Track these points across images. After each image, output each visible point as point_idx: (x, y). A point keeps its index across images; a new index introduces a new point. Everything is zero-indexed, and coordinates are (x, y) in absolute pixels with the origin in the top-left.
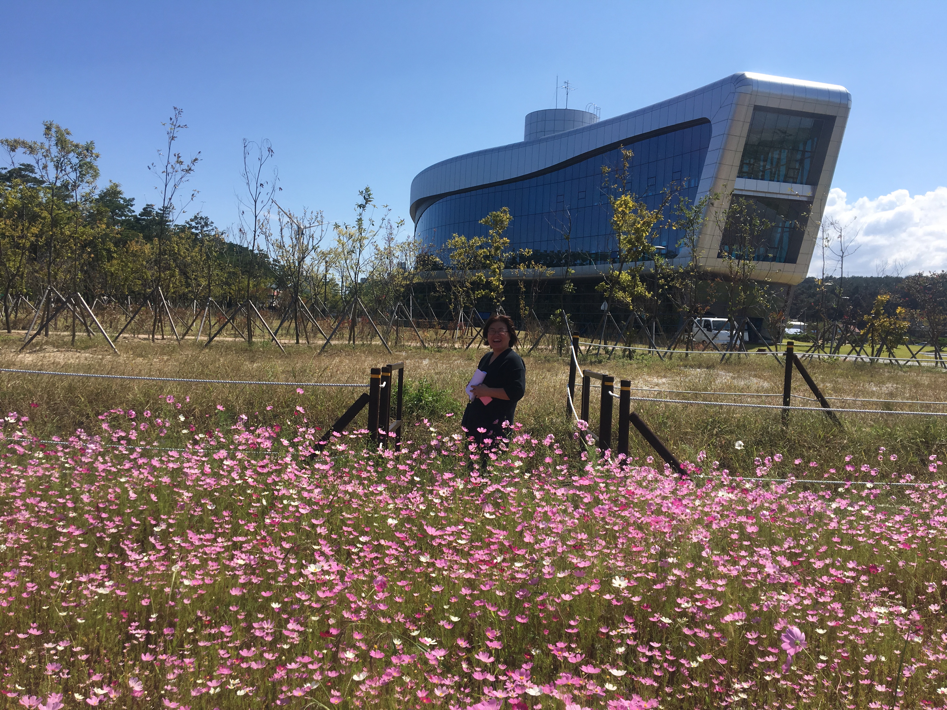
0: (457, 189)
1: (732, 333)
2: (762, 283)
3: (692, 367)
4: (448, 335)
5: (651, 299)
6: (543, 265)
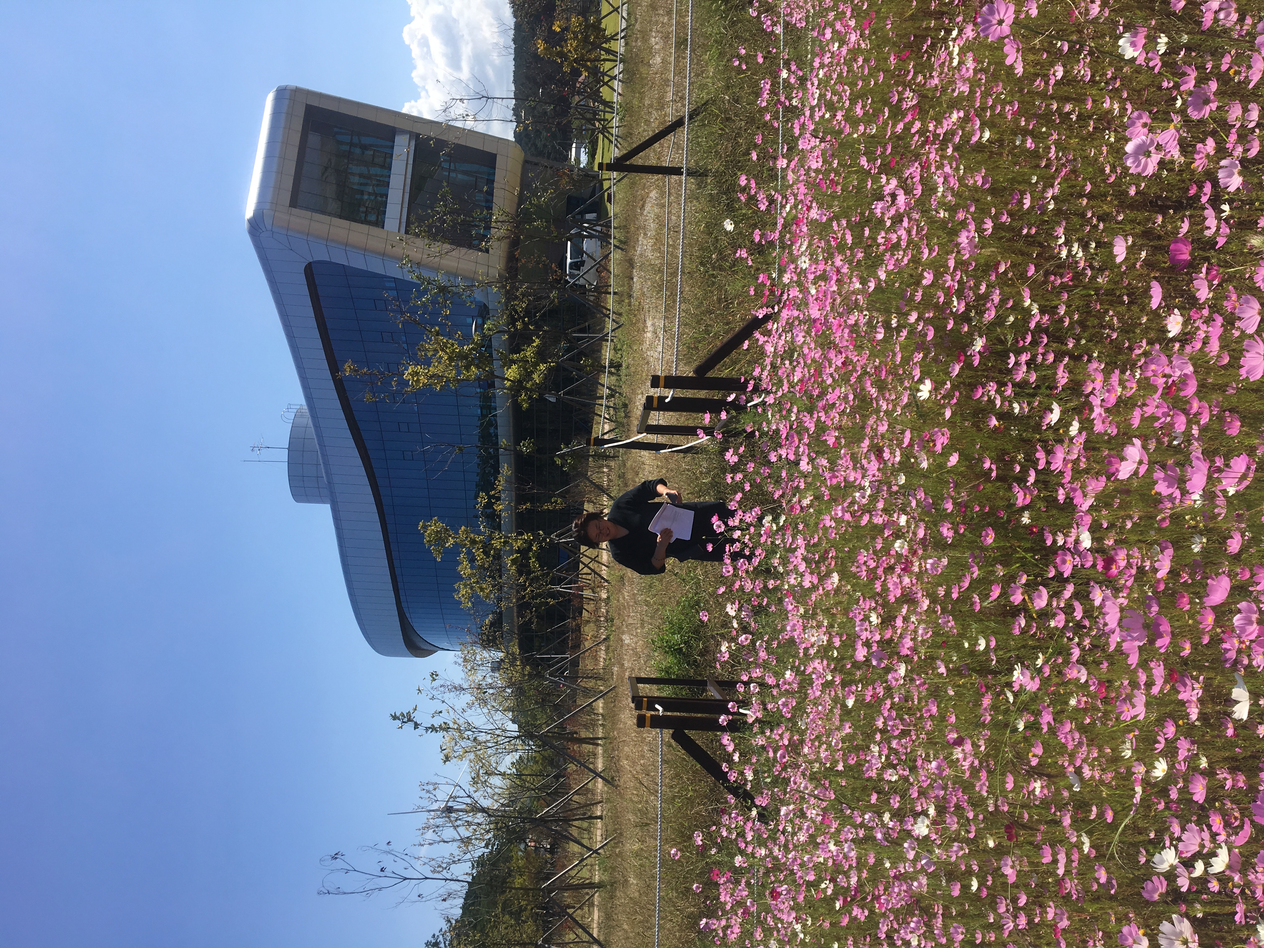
0: (392, 594)
1: (587, 237)
2: (521, 199)
3: (631, 288)
4: (590, 607)
5: (542, 339)
6: (496, 478)
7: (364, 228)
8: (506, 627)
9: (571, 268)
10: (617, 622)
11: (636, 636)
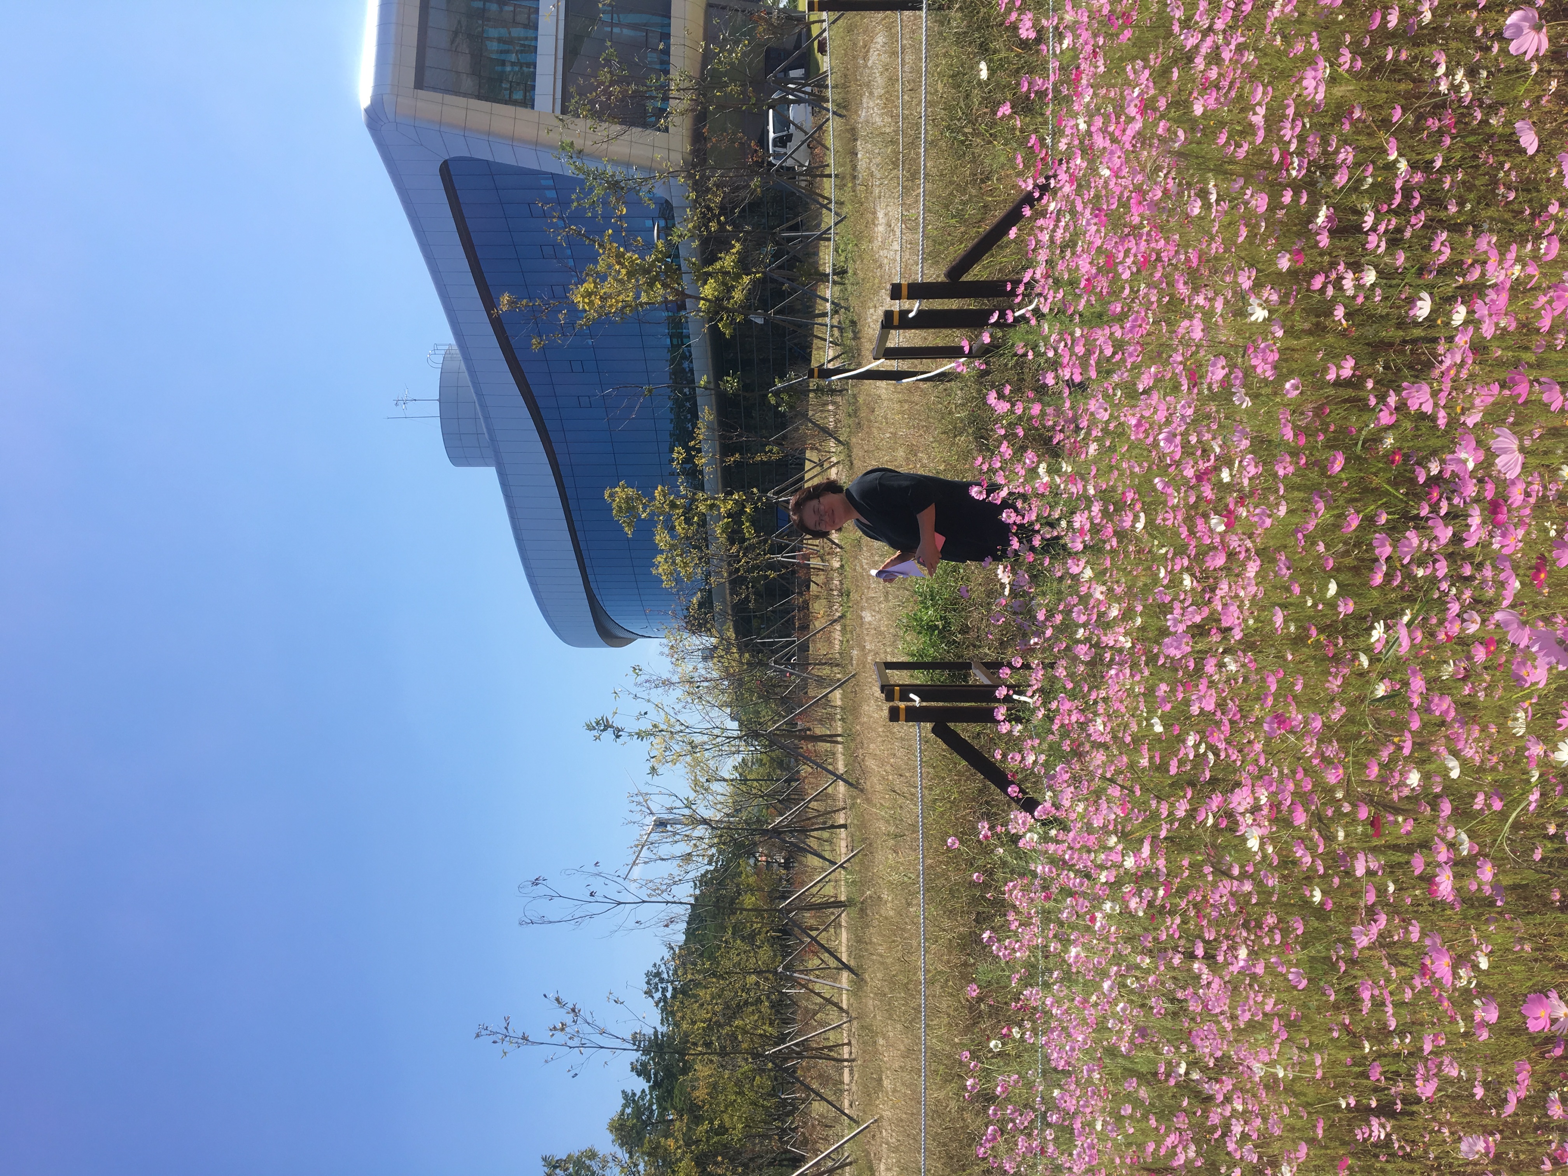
0: (578, 573)
1: (793, 102)
2: (707, 57)
3: (854, 168)
4: (820, 579)
5: (744, 242)
6: (695, 425)
7: (509, 110)
8: (718, 606)
9: (775, 145)
10: (854, 596)
11: (879, 612)
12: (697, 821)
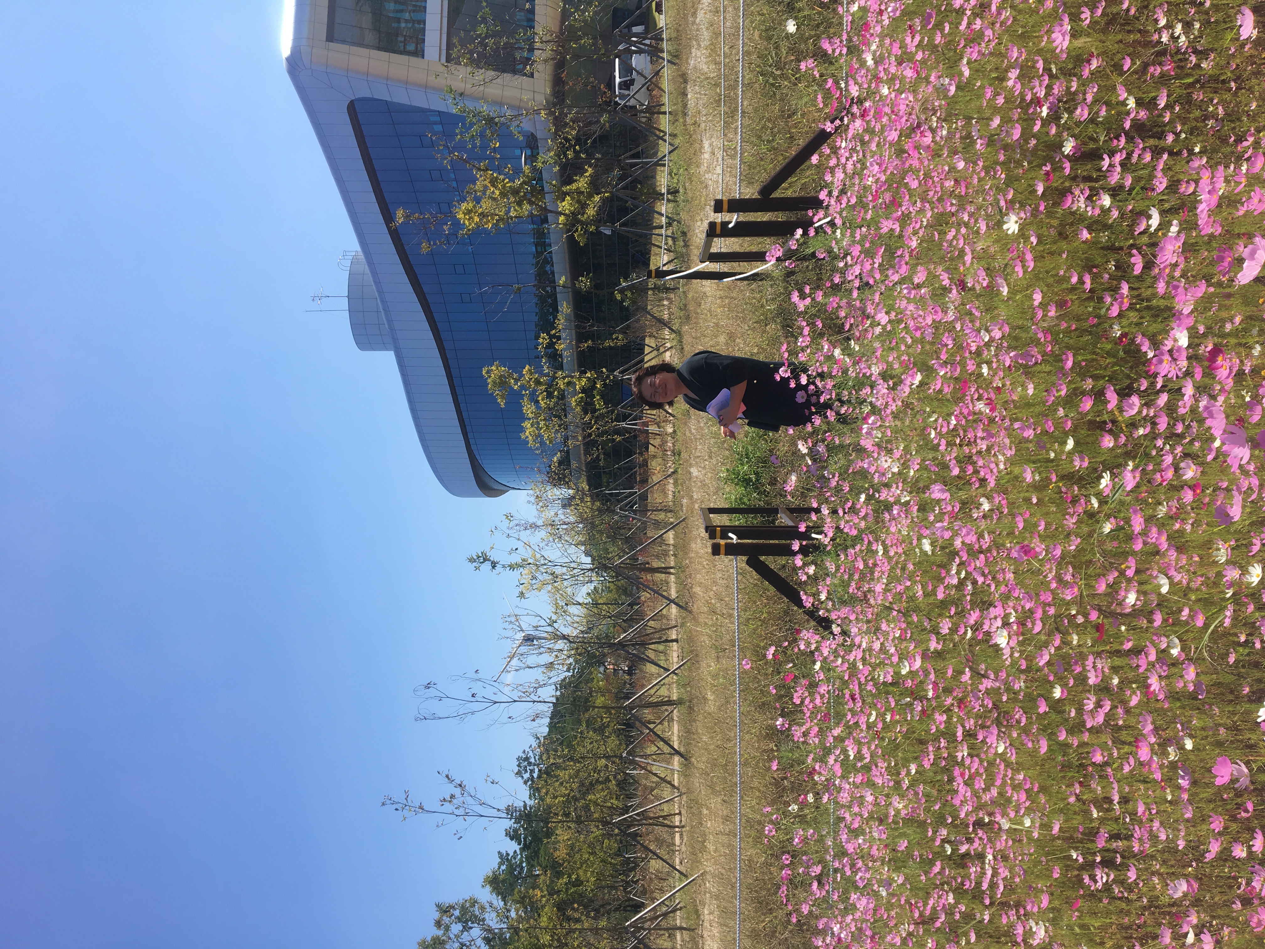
0: (462, 437)
1: (635, 52)
2: (565, 15)
3: (685, 106)
4: (657, 442)
5: (595, 167)
6: (555, 317)
7: (404, 58)
8: (574, 464)
9: (620, 88)
10: (684, 455)
11: (704, 468)
12: (558, 637)
